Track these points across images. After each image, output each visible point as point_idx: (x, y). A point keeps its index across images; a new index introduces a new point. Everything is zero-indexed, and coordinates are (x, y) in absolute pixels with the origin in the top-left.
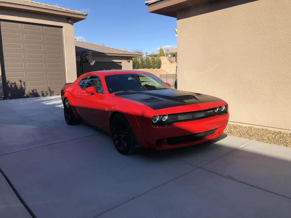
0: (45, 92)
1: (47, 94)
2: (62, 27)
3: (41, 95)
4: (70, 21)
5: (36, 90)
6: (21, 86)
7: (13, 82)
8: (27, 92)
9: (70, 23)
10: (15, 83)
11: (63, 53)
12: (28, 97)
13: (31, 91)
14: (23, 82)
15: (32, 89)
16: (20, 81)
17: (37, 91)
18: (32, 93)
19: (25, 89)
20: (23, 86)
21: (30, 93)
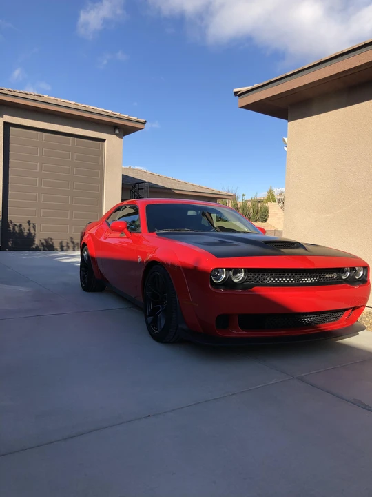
0: (64, 244)
1: (68, 247)
2: (104, 140)
3: (59, 248)
4: (117, 132)
5: (51, 239)
6: (29, 230)
7: (18, 224)
8: (37, 242)
9: (116, 135)
10: (21, 225)
11: (101, 182)
12: (37, 249)
13: (43, 241)
14: (32, 225)
15: (46, 238)
16: (29, 222)
17: (53, 240)
18: (45, 244)
19: (34, 237)
20: (32, 231)
21: (42, 244)
